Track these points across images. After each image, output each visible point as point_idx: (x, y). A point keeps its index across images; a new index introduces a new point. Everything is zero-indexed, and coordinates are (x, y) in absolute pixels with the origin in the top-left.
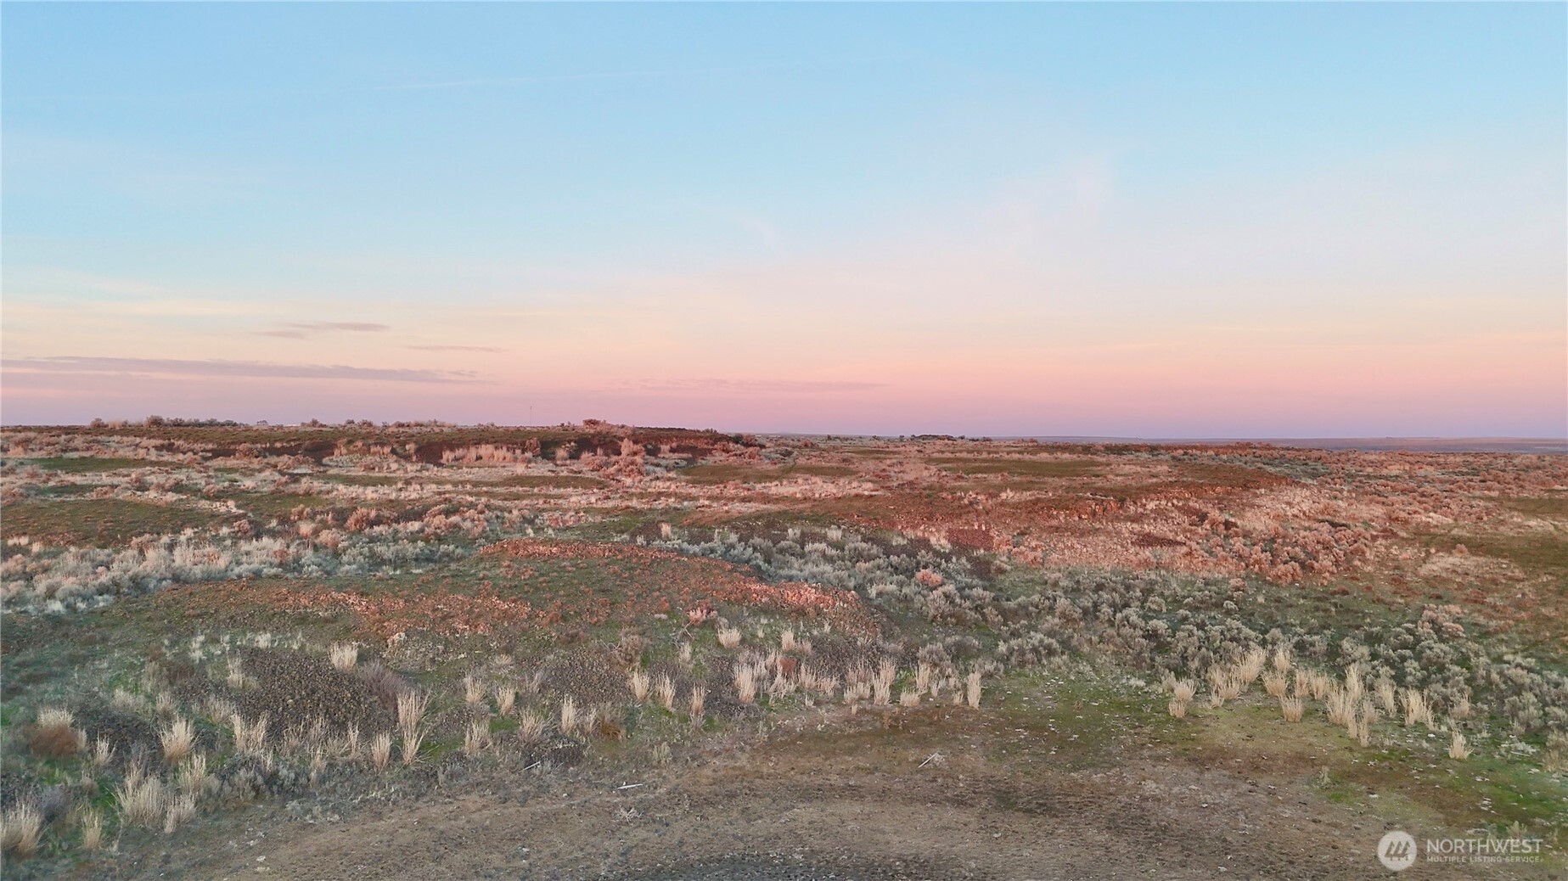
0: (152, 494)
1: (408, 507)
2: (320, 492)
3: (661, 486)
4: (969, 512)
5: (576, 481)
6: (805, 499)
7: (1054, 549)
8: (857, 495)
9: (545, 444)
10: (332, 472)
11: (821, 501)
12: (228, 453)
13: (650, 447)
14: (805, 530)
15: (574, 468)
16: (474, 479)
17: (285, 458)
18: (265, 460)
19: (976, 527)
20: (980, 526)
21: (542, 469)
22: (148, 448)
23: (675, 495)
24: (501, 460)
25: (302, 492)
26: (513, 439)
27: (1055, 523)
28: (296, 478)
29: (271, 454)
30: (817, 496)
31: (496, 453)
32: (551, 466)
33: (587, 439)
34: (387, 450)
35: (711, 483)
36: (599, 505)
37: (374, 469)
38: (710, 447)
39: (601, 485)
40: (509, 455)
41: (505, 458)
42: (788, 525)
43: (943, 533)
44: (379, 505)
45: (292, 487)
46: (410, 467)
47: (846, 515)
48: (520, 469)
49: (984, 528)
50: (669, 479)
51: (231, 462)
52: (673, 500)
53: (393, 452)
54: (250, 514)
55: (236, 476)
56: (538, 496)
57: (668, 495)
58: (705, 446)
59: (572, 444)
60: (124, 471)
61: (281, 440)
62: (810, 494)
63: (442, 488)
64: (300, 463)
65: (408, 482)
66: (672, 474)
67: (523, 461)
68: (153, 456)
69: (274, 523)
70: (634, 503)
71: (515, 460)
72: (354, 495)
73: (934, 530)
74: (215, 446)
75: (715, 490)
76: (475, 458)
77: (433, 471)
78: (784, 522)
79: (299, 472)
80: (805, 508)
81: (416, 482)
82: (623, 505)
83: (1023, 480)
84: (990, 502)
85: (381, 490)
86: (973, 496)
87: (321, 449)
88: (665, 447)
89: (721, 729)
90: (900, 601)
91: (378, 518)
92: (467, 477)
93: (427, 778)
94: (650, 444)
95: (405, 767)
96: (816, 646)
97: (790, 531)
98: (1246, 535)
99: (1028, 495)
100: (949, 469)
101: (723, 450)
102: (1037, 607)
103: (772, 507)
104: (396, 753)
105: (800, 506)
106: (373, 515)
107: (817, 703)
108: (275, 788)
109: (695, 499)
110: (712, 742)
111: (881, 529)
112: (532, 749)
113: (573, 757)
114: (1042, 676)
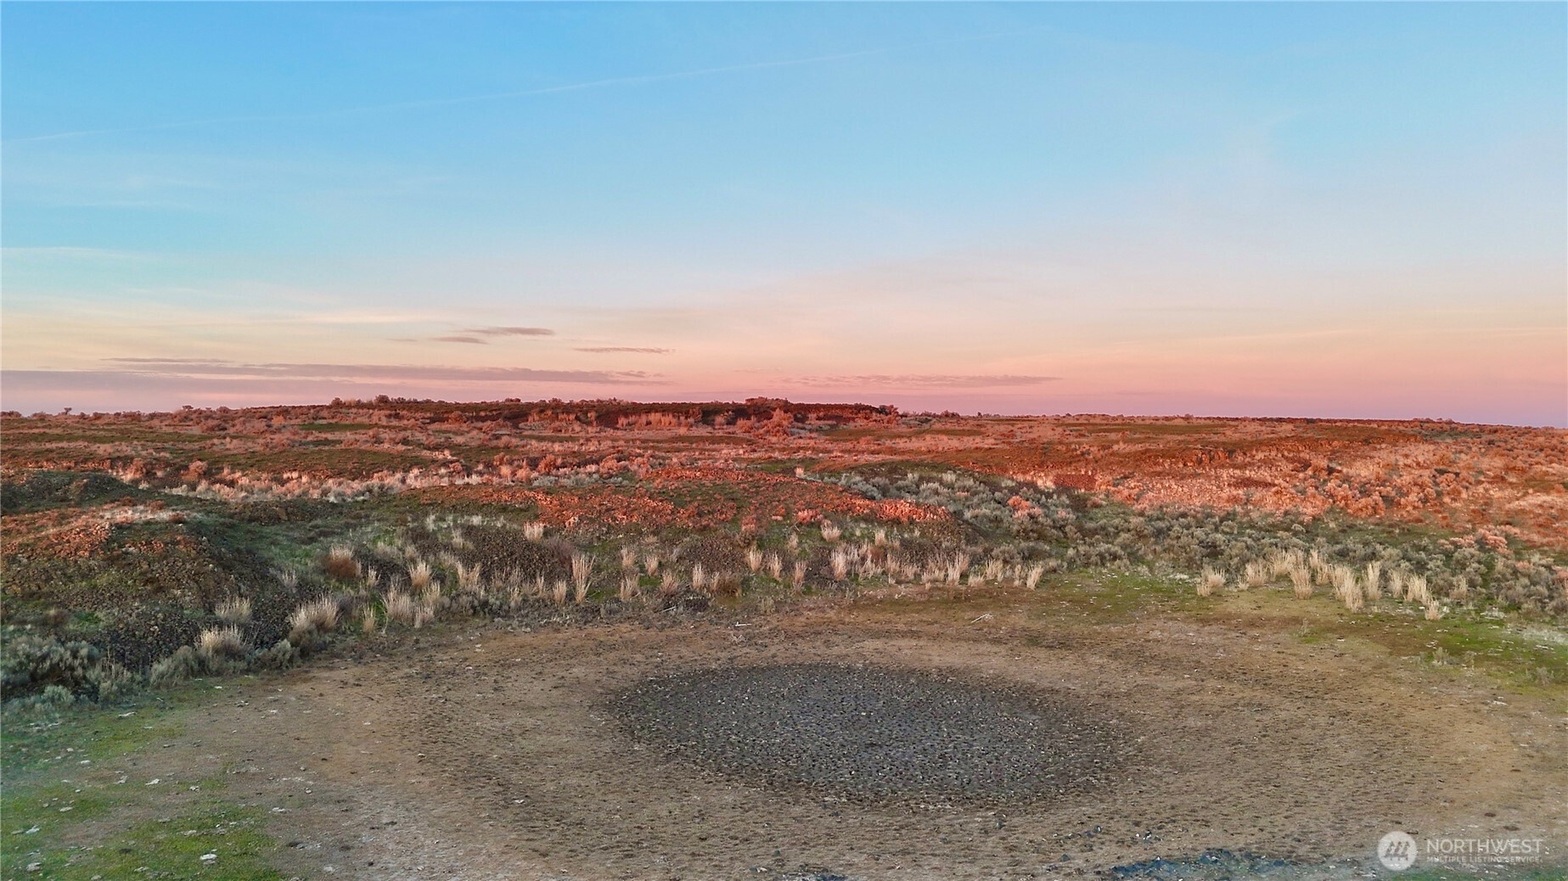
0: (386, 446)
1: (588, 457)
2: (517, 446)
3: (801, 442)
4: (1079, 461)
5: (731, 440)
6: (929, 451)
7: (1151, 490)
8: (977, 448)
9: (707, 414)
10: (526, 433)
11: (944, 452)
12: (442, 420)
13: (798, 415)
14: (924, 475)
15: (731, 430)
16: (643, 438)
17: (489, 423)
18: (473, 425)
19: (1083, 473)
20: (1086, 472)
21: (703, 431)
22: (379, 416)
23: (813, 449)
24: (667, 424)
25: (502, 446)
26: (679, 410)
27: (1159, 469)
28: (498, 437)
29: (477, 421)
30: (940, 449)
31: (663, 419)
32: (710, 429)
33: (744, 410)
34: (572, 417)
35: (847, 441)
36: (746, 455)
37: (561, 431)
38: (854, 416)
39: (750, 442)
40: (674, 421)
41: (670, 423)
42: (909, 471)
43: (1051, 477)
44: (564, 455)
45: (494, 443)
46: (590, 429)
47: (962, 463)
48: (682, 431)
49: (1090, 473)
50: (811, 438)
51: (445, 426)
52: (810, 452)
53: (577, 418)
54: (462, 460)
55: (451, 435)
56: (694, 450)
57: (805, 449)
58: (850, 415)
59: (730, 414)
60: (363, 432)
61: (485, 410)
62: (934, 448)
63: (616, 444)
64: (501, 427)
65: (588, 440)
66: (813, 435)
67: (686, 426)
68: (384, 422)
69: (480, 467)
70: (776, 454)
71: (680, 425)
72: (544, 448)
73: (1043, 474)
74: (432, 415)
75: (849, 445)
76: (645, 423)
77: (609, 432)
78: (905, 468)
79: (500, 432)
80: (928, 458)
81: (596, 439)
82: (767, 456)
83: (1143, 436)
84: (1101, 452)
85: (566, 445)
86: (1087, 448)
87: (518, 417)
88: (812, 416)
89: (816, 594)
90: (991, 521)
91: (563, 463)
92: (638, 436)
93: (593, 612)
94: (800, 412)
95: (577, 605)
96: (906, 544)
97: (910, 475)
98: (1347, 479)
99: (1139, 447)
100: (1075, 430)
101: (866, 418)
102: (1117, 528)
103: (897, 458)
104: (571, 596)
105: (923, 457)
106: (559, 461)
107: (899, 582)
108: (486, 610)
109: (830, 452)
110: (808, 601)
111: (993, 475)
112: (670, 599)
113: (700, 606)
114: (1101, 573)
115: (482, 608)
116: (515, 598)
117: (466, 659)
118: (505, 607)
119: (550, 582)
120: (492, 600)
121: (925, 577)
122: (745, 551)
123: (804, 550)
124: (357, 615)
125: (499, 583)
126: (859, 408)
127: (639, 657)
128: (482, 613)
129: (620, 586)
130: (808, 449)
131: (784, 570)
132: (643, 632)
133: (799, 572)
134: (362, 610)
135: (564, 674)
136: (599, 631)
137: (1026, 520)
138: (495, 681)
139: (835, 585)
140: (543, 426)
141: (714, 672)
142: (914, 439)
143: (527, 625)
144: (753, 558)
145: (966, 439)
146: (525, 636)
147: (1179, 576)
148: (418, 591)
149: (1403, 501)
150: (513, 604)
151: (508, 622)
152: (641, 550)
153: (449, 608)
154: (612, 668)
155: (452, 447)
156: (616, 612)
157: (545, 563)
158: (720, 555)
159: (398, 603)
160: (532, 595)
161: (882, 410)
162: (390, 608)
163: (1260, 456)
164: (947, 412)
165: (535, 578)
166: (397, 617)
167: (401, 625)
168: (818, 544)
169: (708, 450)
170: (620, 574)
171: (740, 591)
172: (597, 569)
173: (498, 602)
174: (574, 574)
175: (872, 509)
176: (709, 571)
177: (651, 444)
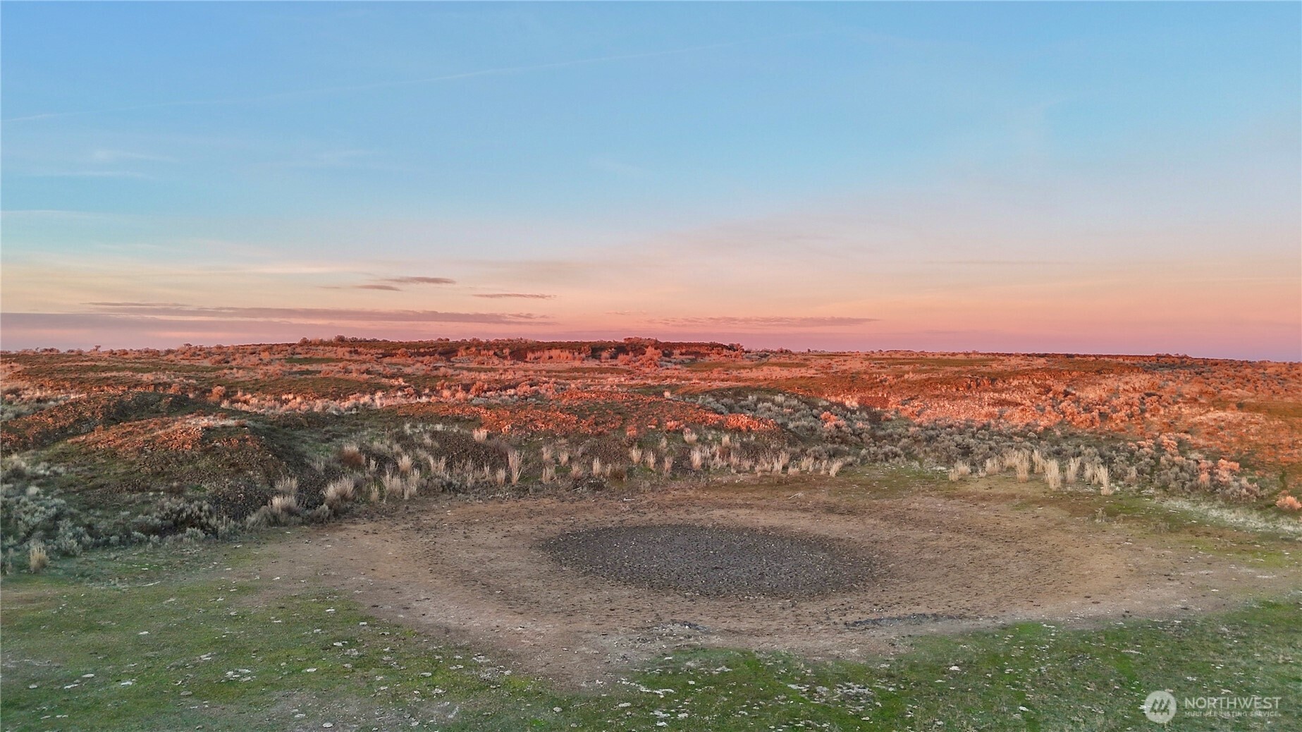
0: (354, 375)
1: (507, 383)
2: (452, 375)
3: (669, 373)
4: (878, 386)
5: (614, 371)
6: (765, 379)
7: (930, 408)
8: (801, 377)
9: (595, 350)
10: (457, 365)
11: (776, 380)
12: (392, 355)
13: (666, 352)
14: (761, 397)
15: (614, 363)
16: (547, 369)
17: (428, 357)
18: (416, 359)
19: (880, 395)
20: (883, 395)
21: (592, 364)
22: (342, 352)
23: (678, 378)
24: (565, 359)
25: (441, 375)
26: (574, 347)
27: (937, 392)
28: (436, 368)
29: (418, 356)
30: (774, 377)
31: (561, 354)
32: (597, 362)
33: (624, 347)
34: (491, 353)
35: (703, 371)
36: (627, 382)
37: (484, 364)
38: (709, 352)
39: (629, 372)
40: (570, 356)
41: (567, 358)
42: (750, 394)
43: (856, 399)
44: (489, 382)
45: (435, 373)
46: (506, 362)
47: (790, 388)
48: (577, 364)
49: (885, 396)
50: (676, 369)
51: (394, 360)
52: (675, 380)
53: (495, 354)
54: (413, 386)
55: (400, 367)
56: (587, 378)
57: (672, 377)
58: (706, 352)
59: (613, 349)
60: (334, 364)
61: (424, 347)
62: (769, 377)
63: (527, 374)
64: (437, 360)
65: (506, 370)
66: (678, 367)
67: (579, 359)
68: (348, 357)
69: (427, 391)
70: (649, 381)
71: (574, 359)
72: (473, 377)
73: (850, 396)
74: (383, 351)
75: (705, 375)
76: (548, 357)
77: (521, 364)
78: (747, 392)
79: (438, 365)
80: (764, 384)
81: (512, 371)
82: (642, 383)
83: (928, 368)
84: (895, 380)
85: (490, 374)
86: (885, 377)
87: (449, 353)
88: (677, 352)
89: (680, 479)
90: (808, 430)
91: (488, 388)
92: (543, 368)
93: (524, 491)
94: (667, 349)
95: (513, 486)
96: (744, 446)
97: (750, 397)
98: (1077, 401)
99: (924, 376)
100: (879, 363)
101: (718, 354)
102: (900, 435)
103: (741, 384)
104: (508, 479)
105: (761, 383)
106: (486, 386)
107: (739, 472)
108: (451, 488)
109: (691, 379)
110: (675, 484)
111: (813, 397)
112: (577, 482)
113: (598, 487)
114: (884, 466)
115: (448, 487)
116: (470, 481)
117: (442, 519)
118: (464, 487)
119: (494, 469)
120: (454, 482)
121: (758, 468)
122: (629, 450)
123: (671, 449)
124: (365, 490)
125: (458, 471)
126: (713, 346)
127: (558, 520)
128: (448, 490)
129: (542, 473)
130: (673, 378)
131: (657, 463)
132: (560, 504)
133: (668, 464)
134: (369, 487)
135: (509, 529)
136: (529, 503)
137: (833, 429)
138: (464, 533)
139: (693, 474)
140: (469, 359)
141: (610, 529)
142: (754, 370)
143: (479, 499)
144: (635, 454)
145: (793, 370)
146: (479, 506)
147: (939, 468)
148: (404, 475)
149: (1114, 416)
150: (469, 485)
151: (466, 497)
152: (555, 448)
153: (427, 487)
154: (540, 526)
155: (404, 376)
156: (540, 491)
157: (489, 457)
158: (612, 452)
159: (392, 482)
160: (482, 479)
161: (731, 348)
162: (387, 485)
163: (1015, 383)
164: (781, 349)
165: (483, 467)
166: (392, 492)
167: (395, 497)
168: (681, 445)
169: (597, 378)
170: (542, 465)
171: (626, 477)
172: (526, 462)
173: (459, 483)
174: (510, 463)
175: (720, 421)
176: (604, 463)
177: (554, 374)
